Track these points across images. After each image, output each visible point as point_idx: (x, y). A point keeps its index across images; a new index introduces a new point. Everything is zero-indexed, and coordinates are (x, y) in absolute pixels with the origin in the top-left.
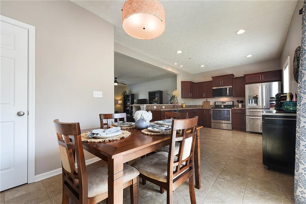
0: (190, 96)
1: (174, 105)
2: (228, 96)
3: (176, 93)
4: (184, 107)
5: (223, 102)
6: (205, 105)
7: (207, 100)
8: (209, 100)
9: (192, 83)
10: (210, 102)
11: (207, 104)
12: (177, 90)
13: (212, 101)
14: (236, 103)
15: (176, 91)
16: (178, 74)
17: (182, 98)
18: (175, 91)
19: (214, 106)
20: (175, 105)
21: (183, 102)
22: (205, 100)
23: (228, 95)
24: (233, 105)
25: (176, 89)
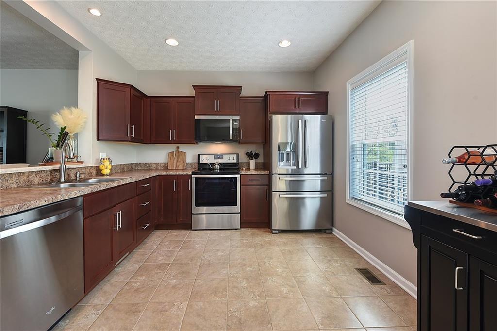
0: (131, 133)
1: (57, 167)
2: (231, 140)
3: (71, 117)
4: (106, 171)
5: (217, 156)
6: (173, 163)
7: (180, 150)
8: (183, 148)
9: (136, 96)
10: (185, 153)
11: (177, 161)
12: (76, 105)
13: (191, 153)
14: (244, 159)
15: (73, 109)
16: (86, 49)
17: (98, 139)
18: (66, 111)
19: (196, 165)
20: (59, 171)
21: (103, 155)
22: (172, 148)
23: (231, 138)
24: (238, 163)
25: (74, 103)
